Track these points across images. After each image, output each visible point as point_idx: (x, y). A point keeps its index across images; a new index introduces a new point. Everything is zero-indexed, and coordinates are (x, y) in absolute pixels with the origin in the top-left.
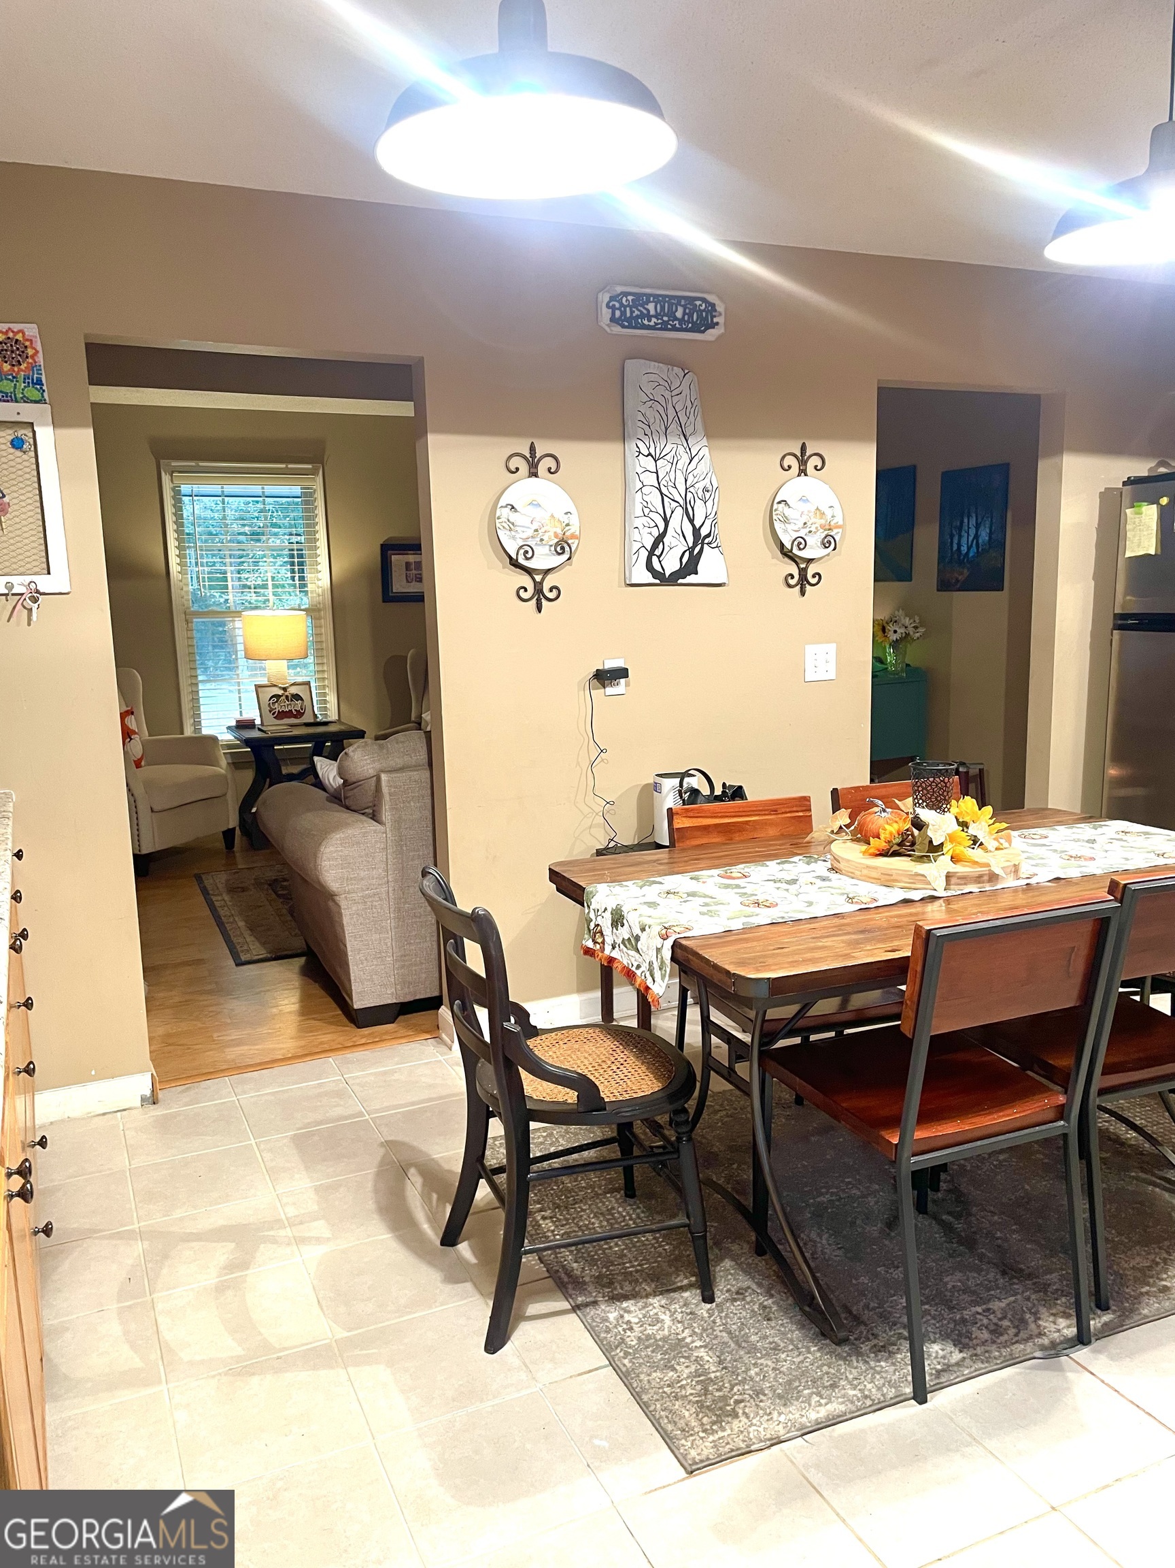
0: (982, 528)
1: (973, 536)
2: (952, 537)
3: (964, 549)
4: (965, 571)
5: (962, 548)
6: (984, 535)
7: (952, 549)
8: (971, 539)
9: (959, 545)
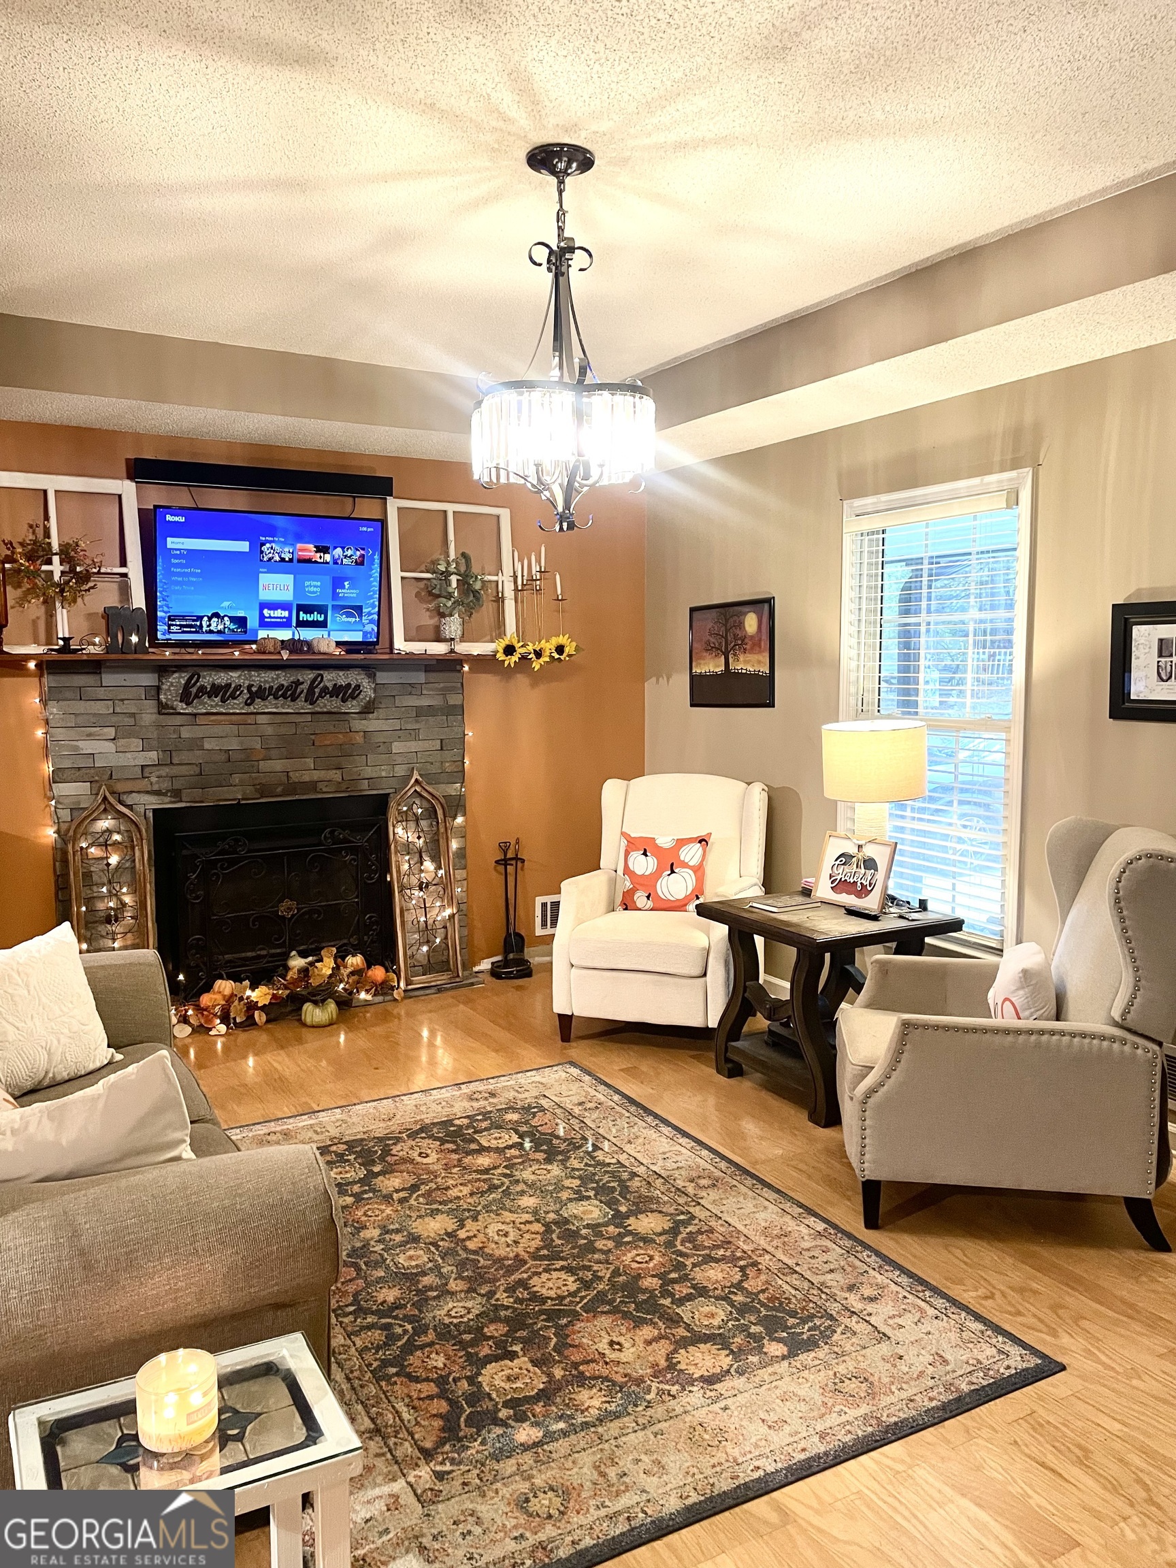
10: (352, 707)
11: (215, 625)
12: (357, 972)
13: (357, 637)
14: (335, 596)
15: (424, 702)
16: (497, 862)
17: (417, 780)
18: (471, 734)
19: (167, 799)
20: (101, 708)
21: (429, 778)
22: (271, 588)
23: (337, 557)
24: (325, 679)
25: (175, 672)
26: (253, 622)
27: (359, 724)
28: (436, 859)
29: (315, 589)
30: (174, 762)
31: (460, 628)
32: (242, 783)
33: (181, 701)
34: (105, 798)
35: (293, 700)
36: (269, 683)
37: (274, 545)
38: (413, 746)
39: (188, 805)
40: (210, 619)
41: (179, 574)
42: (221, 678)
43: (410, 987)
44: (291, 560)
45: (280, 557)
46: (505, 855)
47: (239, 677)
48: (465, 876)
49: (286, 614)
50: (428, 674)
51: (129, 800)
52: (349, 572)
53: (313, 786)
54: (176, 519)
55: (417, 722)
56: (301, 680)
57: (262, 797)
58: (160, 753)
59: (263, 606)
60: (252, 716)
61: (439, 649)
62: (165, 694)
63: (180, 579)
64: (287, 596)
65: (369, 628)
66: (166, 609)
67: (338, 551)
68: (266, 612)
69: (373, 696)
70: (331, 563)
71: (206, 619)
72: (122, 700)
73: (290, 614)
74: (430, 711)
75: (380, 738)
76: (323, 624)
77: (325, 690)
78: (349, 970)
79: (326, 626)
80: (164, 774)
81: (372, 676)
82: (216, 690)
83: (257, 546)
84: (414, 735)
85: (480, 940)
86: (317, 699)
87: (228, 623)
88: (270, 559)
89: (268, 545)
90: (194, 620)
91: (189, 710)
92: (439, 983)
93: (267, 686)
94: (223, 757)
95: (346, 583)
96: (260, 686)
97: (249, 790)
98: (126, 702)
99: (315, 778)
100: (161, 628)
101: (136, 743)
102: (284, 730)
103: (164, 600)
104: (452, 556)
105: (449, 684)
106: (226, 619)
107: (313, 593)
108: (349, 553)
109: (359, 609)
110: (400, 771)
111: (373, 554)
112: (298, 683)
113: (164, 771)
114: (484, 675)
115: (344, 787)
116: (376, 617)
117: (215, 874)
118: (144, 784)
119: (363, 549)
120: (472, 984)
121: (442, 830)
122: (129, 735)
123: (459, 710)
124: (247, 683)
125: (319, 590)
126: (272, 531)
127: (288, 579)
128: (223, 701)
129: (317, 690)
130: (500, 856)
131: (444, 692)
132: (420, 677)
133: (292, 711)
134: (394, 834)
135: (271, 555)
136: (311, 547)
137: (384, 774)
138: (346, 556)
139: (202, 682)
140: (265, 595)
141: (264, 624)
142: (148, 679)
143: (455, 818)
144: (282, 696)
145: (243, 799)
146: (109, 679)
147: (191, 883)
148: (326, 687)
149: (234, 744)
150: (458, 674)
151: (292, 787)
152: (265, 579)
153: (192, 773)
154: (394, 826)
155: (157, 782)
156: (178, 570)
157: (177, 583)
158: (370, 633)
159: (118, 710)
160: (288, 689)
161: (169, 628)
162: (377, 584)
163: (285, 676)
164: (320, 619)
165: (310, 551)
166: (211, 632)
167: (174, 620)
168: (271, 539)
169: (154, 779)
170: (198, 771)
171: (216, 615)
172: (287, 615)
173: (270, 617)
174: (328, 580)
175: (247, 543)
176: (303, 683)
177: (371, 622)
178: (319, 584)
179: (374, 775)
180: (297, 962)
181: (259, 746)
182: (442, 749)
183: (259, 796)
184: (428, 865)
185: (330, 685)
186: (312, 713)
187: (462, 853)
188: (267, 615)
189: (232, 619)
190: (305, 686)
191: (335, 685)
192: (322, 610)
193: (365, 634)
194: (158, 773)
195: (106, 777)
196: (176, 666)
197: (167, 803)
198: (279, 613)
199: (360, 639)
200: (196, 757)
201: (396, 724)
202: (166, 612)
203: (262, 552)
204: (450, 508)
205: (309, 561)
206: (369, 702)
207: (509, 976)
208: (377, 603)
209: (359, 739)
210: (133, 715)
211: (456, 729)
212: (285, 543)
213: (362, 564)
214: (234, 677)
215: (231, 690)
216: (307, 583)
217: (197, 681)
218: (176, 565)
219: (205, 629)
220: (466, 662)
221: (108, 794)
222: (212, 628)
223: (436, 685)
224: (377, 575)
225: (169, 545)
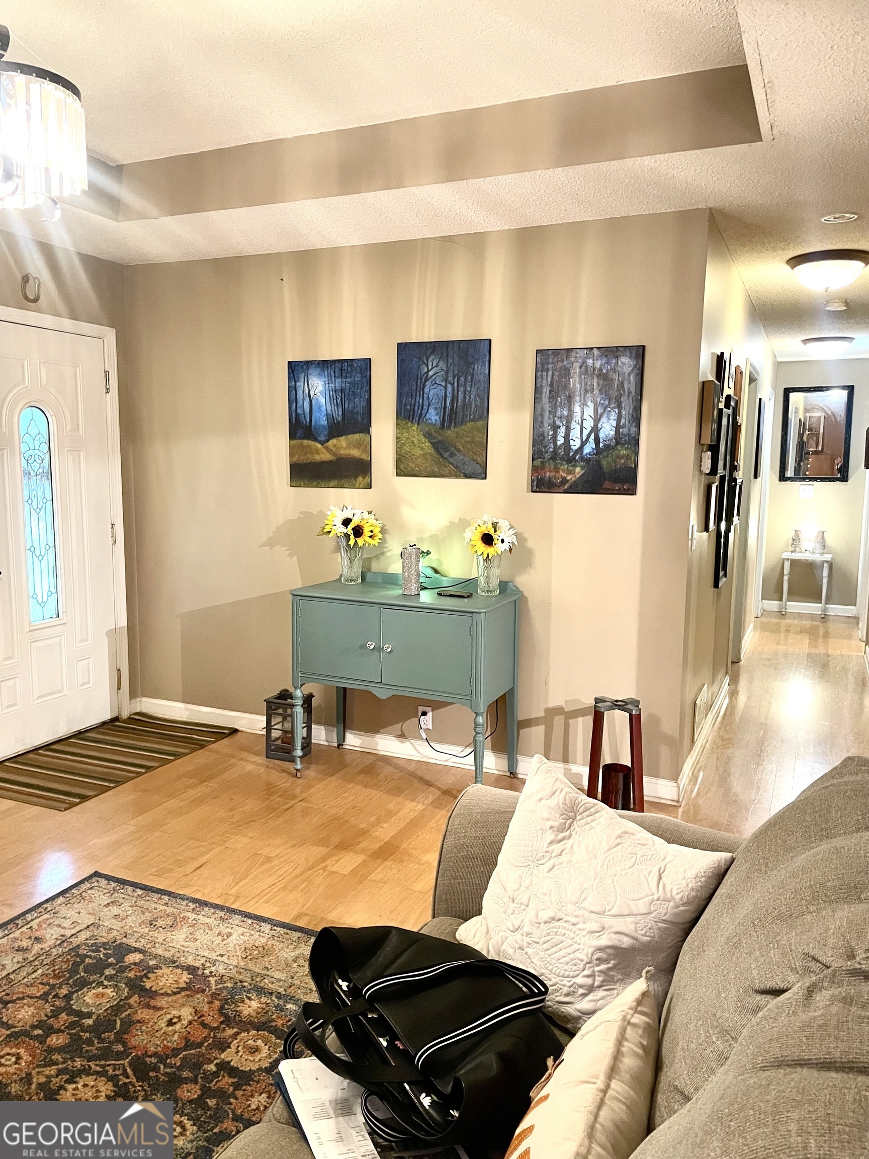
0: (604, 419)
1: (589, 429)
2: (555, 428)
3: (575, 444)
4: (578, 470)
5: (572, 443)
6: (607, 429)
7: (555, 443)
8: (586, 433)
9: (567, 437)
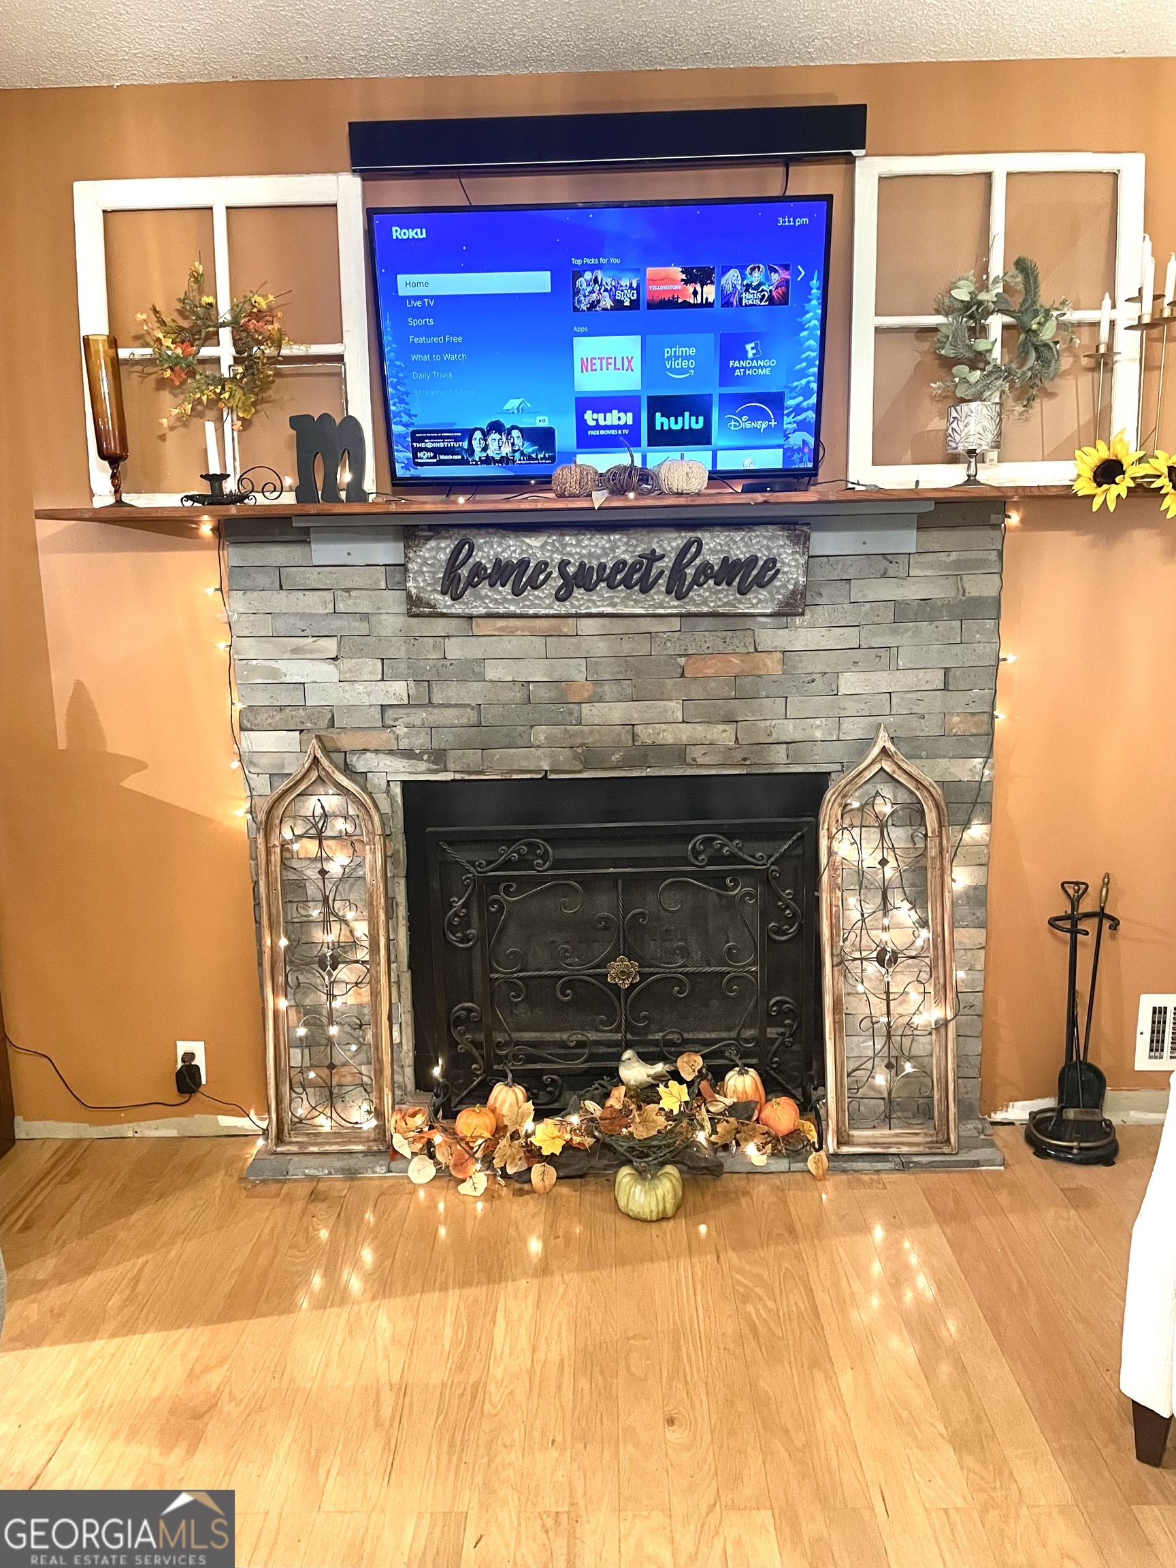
10: (761, 602)
11: (497, 446)
12: (743, 1111)
13: (771, 459)
14: (726, 376)
15: (912, 592)
16: (1053, 922)
17: (884, 750)
18: (1011, 658)
19: (423, 766)
20: (314, 603)
21: (911, 745)
22: (598, 366)
23: (729, 288)
24: (705, 547)
25: (429, 538)
26: (566, 438)
27: (772, 637)
28: (918, 900)
29: (685, 364)
30: (434, 700)
31: (991, 426)
32: (551, 743)
33: (444, 593)
34: (316, 760)
35: (644, 591)
36: (598, 557)
37: (599, 274)
38: (884, 681)
39: (458, 776)
40: (485, 435)
41: (422, 349)
42: (511, 548)
43: (845, 1150)
44: (635, 304)
45: (615, 301)
46: (1074, 907)
47: (543, 547)
48: (982, 940)
49: (628, 418)
50: (925, 535)
51: (360, 764)
52: (756, 322)
53: (680, 752)
54: (411, 234)
55: (895, 632)
56: (659, 551)
57: (586, 769)
58: (412, 684)
59: (586, 403)
60: (571, 621)
61: (944, 477)
62: (414, 579)
63: (426, 358)
64: (629, 381)
65: (797, 439)
66: (405, 419)
67: (732, 277)
68: (589, 417)
69: (802, 580)
70: (718, 305)
71: (478, 435)
72: (348, 590)
73: (637, 419)
74: (925, 610)
75: (812, 665)
76: (701, 438)
77: (705, 571)
78: (729, 1101)
79: (708, 441)
80: (418, 723)
81: (802, 541)
82: (503, 573)
83: (565, 280)
84: (887, 658)
85: (1008, 1063)
86: (690, 589)
87: (519, 442)
88: (593, 305)
89: (588, 275)
90: (456, 439)
91: (458, 608)
92: (905, 1149)
93: (595, 563)
94: (519, 695)
95: (749, 347)
96: (582, 565)
97: (564, 756)
98: (353, 593)
99: (684, 739)
100: (403, 455)
101: (372, 667)
102: (626, 647)
103: (402, 401)
104: (997, 267)
105: (968, 555)
106: (515, 433)
107: (682, 371)
108: (756, 277)
109: (775, 401)
110: (853, 729)
111: (808, 277)
112: (653, 557)
113: (419, 716)
114: (1051, 534)
115: (738, 756)
116: (811, 415)
117: (496, 901)
118: (383, 738)
119: (786, 267)
120: (977, 1163)
121: (933, 852)
122: (360, 653)
123: (991, 609)
124: (557, 557)
125: (692, 364)
126: (593, 244)
127: (628, 346)
128: (517, 592)
129: (690, 571)
130: (1064, 908)
131: (959, 571)
132: (906, 540)
133: (642, 611)
134: (831, 853)
135: (594, 296)
136: (676, 272)
137: (819, 735)
138: (748, 287)
139: (478, 556)
140: (589, 382)
141: (588, 440)
142: (386, 552)
143: (966, 825)
144: (622, 582)
145: (553, 771)
146: (324, 552)
147: (456, 915)
148: (707, 565)
149: (537, 672)
150: (991, 533)
151: (644, 753)
152: (586, 347)
153: (464, 721)
154: (831, 837)
155: (407, 736)
156: (422, 340)
157: (420, 366)
158: (800, 450)
159: (341, 607)
160: (634, 569)
161: (415, 457)
162: (814, 343)
163: (626, 544)
164: (694, 426)
165: (673, 282)
166: (488, 461)
167: (421, 440)
168: (594, 261)
169: (401, 730)
170: (474, 720)
171: (496, 427)
172: (630, 422)
173: (598, 427)
174: (709, 341)
175: (546, 276)
176: (663, 557)
177: (801, 426)
178: (692, 351)
179: (798, 736)
180: (634, 1071)
181: (581, 678)
182: (946, 688)
183: (581, 767)
184: (904, 913)
185: (715, 560)
186: (681, 615)
187: (978, 897)
188: (591, 423)
189: (530, 434)
190: (667, 563)
191: (725, 559)
192: (698, 406)
193: (788, 453)
194: (406, 720)
195: (324, 723)
196: (431, 527)
197: (422, 772)
198: (613, 418)
199: (781, 467)
200: (472, 692)
201: (850, 637)
202: (406, 425)
203: (576, 293)
204: (1000, 164)
205: (671, 304)
206: (793, 592)
207: (1062, 1156)
208: (814, 386)
209: (772, 665)
210: (365, 617)
211: (980, 649)
212: (621, 268)
213: (784, 301)
214: (535, 547)
215: (530, 571)
216: (667, 352)
217: (470, 555)
218: (419, 331)
219: (478, 454)
220: (1016, 506)
221: (319, 754)
222: (490, 453)
223: (943, 556)
224: (816, 323)
225: (403, 291)
